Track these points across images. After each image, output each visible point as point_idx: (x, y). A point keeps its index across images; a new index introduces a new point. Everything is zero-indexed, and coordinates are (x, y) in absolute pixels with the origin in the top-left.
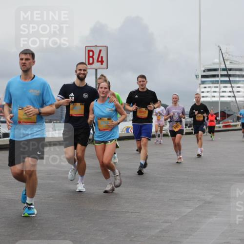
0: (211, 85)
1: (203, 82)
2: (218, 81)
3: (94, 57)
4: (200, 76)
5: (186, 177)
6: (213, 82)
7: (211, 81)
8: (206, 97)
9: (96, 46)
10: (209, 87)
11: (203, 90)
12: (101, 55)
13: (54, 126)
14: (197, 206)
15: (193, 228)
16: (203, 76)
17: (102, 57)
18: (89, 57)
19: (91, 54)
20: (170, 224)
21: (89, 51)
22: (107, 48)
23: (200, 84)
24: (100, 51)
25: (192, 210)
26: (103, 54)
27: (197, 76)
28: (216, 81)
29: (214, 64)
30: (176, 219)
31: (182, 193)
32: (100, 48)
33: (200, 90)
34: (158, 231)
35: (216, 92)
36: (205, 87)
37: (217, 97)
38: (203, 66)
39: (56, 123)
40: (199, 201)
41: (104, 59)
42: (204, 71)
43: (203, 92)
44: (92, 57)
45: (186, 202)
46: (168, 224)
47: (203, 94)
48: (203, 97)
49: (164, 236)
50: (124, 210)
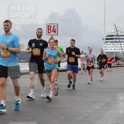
1: (106, 42)
2: (114, 41)
4: (105, 39)
5: (97, 90)
7: (110, 41)
8: (108, 49)
9: (52, 24)
10: (109, 45)
11: (106, 46)
12: (55, 28)
14: (103, 105)
15: (100, 116)
16: (106, 39)
18: (48, 29)
19: (49, 28)
20: (89, 114)
21: (49, 26)
22: (57, 25)
23: (105, 43)
24: (54, 26)
25: (100, 107)
27: (103, 39)
28: (113, 41)
29: (112, 33)
30: (92, 111)
31: (95, 98)
33: (105, 46)
34: (82, 117)
35: (113, 47)
37: (113, 49)
38: (106, 34)
40: (103, 102)
41: (56, 30)
42: (107, 36)
43: (106, 47)
44: (50, 29)
45: (97, 103)
46: (88, 114)
47: (106, 48)
48: (106, 49)
49: (86, 120)
50: (66, 107)
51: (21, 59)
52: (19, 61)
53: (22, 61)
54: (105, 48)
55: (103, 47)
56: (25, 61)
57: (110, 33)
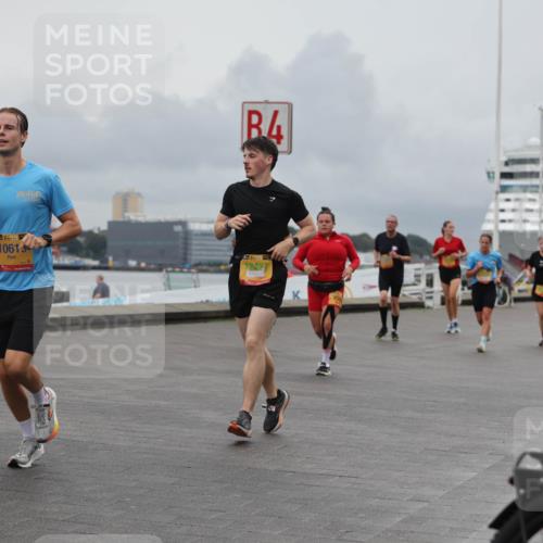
0: (521, 195)
1: (504, 189)
2: (537, 186)
3: (262, 126)
4: (497, 175)
5: (462, 400)
6: (525, 189)
7: (521, 186)
8: (510, 221)
9: (267, 102)
10: (517, 200)
11: (503, 205)
12: (277, 123)
13: (168, 279)
14: (487, 466)
15: (478, 515)
16: (505, 175)
17: (279, 128)
18: (250, 126)
19: (255, 119)
20: (426, 504)
21: (251, 113)
22: (290, 106)
23: (497, 193)
24: (276, 113)
25: (475, 474)
26: (281, 120)
27: (490, 175)
28: (533, 186)
29: (530, 147)
30: (441, 493)
31: (454, 436)
32: (276, 107)
33: (497, 205)
34: (398, 519)
35: (531, 211)
36: (508, 200)
37: (533, 223)
38: (505, 152)
39: (173, 271)
40: (491, 454)
41: (284, 132)
42: (507, 164)
43: (502, 211)
44: (257, 126)
45: (463, 455)
46: (421, 505)
47: (502, 216)
48: (503, 221)
49: (412, 532)
50: (324, 471)
51: (128, 254)
52: (117, 264)
53: (133, 263)
54: (497, 216)
55: (491, 211)
56: (143, 265)
57: (516, 150)
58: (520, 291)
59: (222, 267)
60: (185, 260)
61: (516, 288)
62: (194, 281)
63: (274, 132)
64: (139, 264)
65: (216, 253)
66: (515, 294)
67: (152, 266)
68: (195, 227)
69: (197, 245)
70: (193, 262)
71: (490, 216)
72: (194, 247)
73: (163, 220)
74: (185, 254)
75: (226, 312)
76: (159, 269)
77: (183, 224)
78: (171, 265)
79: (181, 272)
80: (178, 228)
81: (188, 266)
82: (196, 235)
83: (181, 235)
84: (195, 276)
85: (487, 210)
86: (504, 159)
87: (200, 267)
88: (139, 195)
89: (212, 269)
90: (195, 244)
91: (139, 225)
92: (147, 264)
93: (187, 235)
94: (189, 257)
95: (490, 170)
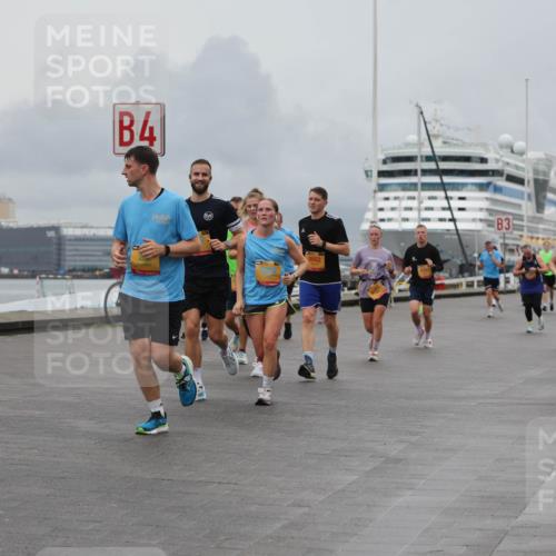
0: (400, 194)
1: (382, 188)
2: (415, 185)
3: (133, 128)
4: (375, 174)
5: (343, 403)
6: (404, 187)
7: (400, 184)
8: (390, 220)
9: (138, 103)
10: (396, 198)
11: (382, 204)
12: (150, 124)
13: (42, 286)
14: (368, 469)
15: (359, 519)
16: (382, 174)
17: (151, 129)
18: (122, 128)
19: (127, 121)
20: (306, 510)
21: (122, 114)
22: (163, 107)
23: (375, 192)
24: (148, 114)
25: (356, 477)
26: (154, 121)
27: (368, 174)
28: (411, 184)
29: (408, 145)
30: (321, 498)
31: (334, 439)
32: (148, 108)
33: (375, 205)
34: (278, 525)
35: (411, 209)
36: (387, 199)
37: (414, 220)
38: (383, 150)
39: (48, 278)
40: (372, 457)
41: (157, 133)
42: (385, 162)
43: (381, 209)
44: (129, 128)
45: (344, 458)
46: (302, 510)
47: (381, 215)
48: (382, 220)
49: (293, 538)
50: (203, 478)
53: (5, 270)
54: (375, 215)
55: (368, 210)
56: (16, 272)
57: (400, 148)
58: (400, 291)
59: (97, 273)
60: (59, 265)
61: (397, 288)
62: (69, 288)
63: (147, 134)
64: (11, 271)
65: (90, 258)
66: (395, 294)
67: (26, 273)
68: (68, 232)
69: (70, 250)
70: (67, 268)
71: (369, 215)
72: (68, 253)
73: (35, 226)
74: (59, 260)
75: (101, 318)
76: (33, 276)
77: (56, 229)
78: (45, 272)
79: (55, 278)
80: (51, 234)
81: (62, 272)
82: (70, 240)
83: (55, 241)
84: (69, 282)
85: (366, 209)
86: (382, 157)
87: (74, 273)
88: (10, 200)
89: (86, 275)
90: (69, 250)
91: (10, 231)
92: (20, 271)
93: (60, 241)
94: (62, 263)
95: (368, 169)
